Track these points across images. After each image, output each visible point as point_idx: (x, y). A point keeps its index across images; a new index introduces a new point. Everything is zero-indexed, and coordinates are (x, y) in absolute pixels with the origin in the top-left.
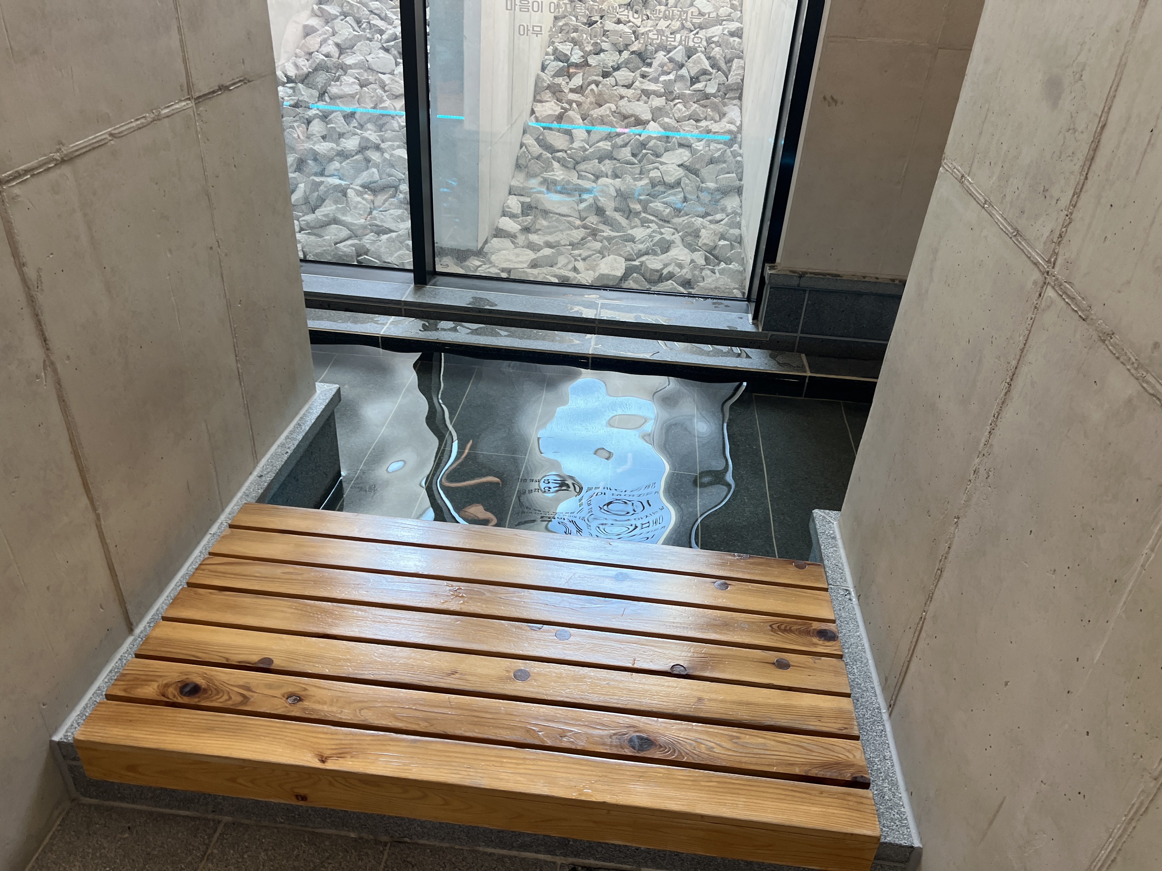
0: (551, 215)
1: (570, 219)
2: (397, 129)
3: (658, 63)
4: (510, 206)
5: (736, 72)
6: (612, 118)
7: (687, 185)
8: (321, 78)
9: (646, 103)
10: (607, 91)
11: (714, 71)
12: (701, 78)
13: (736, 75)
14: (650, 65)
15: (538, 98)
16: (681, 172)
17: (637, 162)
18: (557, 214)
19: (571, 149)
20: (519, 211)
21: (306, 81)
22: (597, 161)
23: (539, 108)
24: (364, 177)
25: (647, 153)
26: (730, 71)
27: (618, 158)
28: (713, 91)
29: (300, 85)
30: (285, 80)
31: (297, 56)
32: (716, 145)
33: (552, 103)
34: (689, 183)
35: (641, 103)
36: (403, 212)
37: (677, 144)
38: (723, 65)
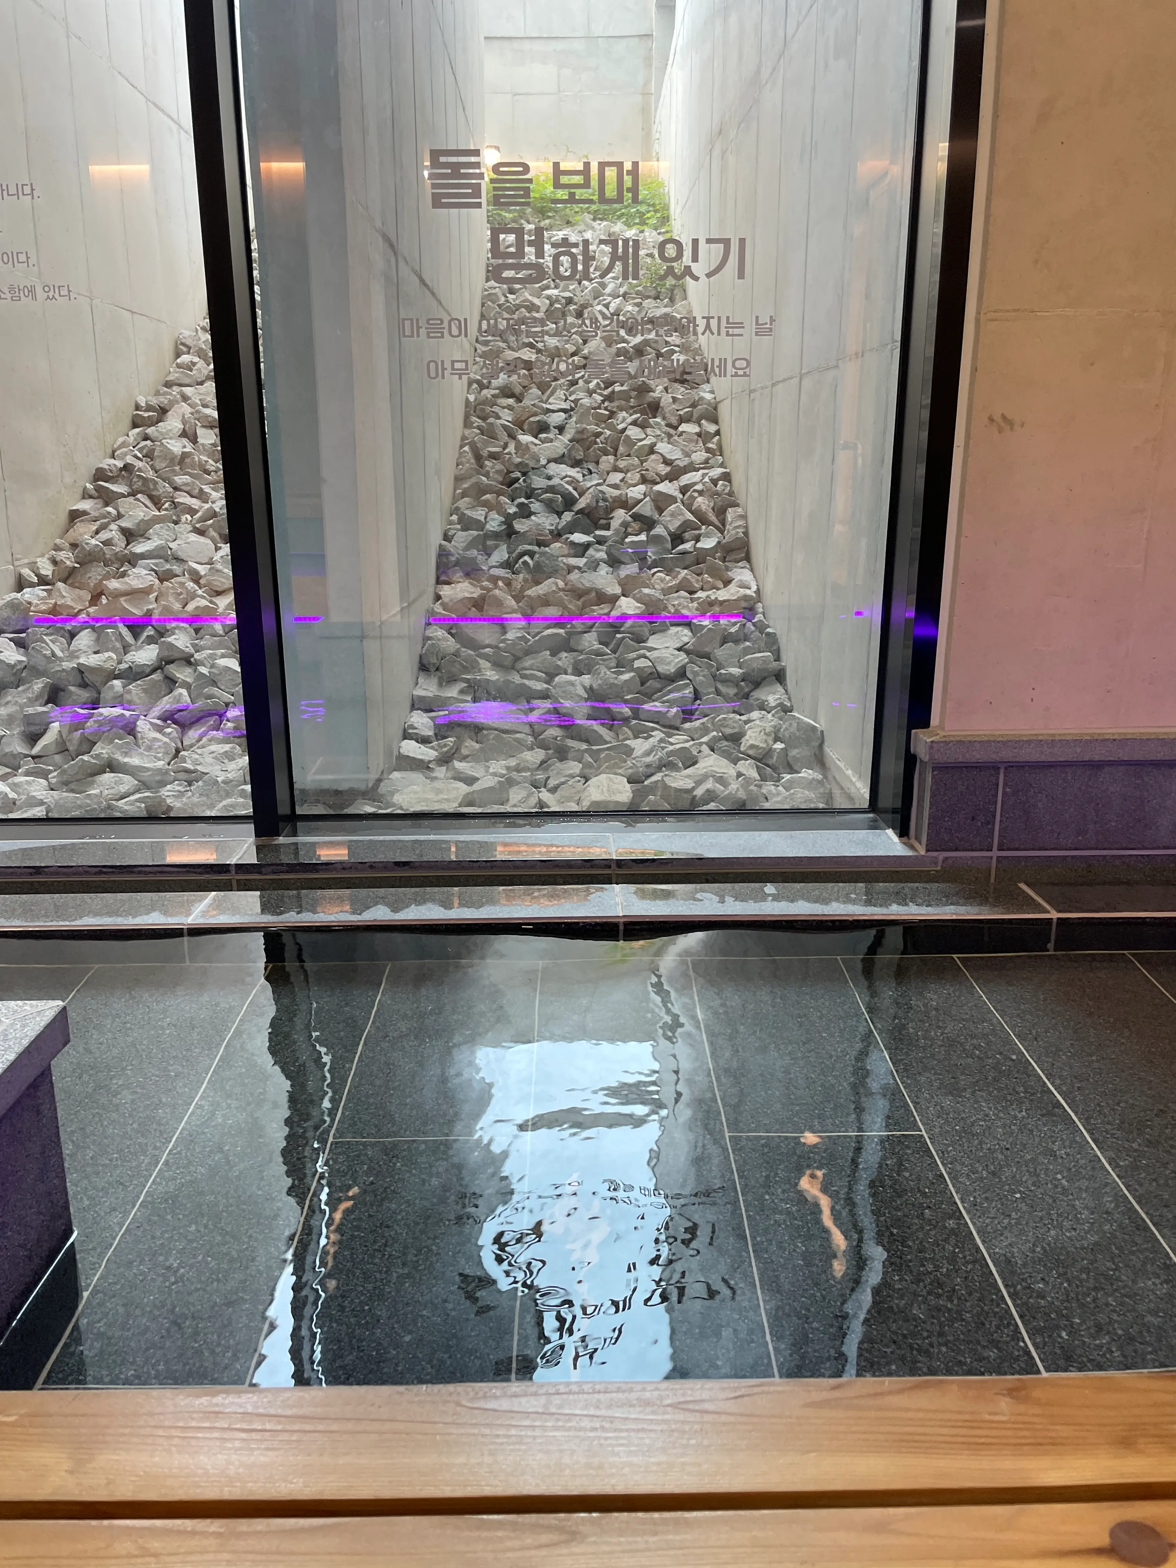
0: (485, 732)
1: (518, 735)
2: (221, 632)
3: (620, 521)
4: (416, 725)
5: (734, 525)
6: (562, 595)
7: (696, 674)
8: (95, 573)
9: (610, 573)
10: (547, 563)
11: (703, 526)
12: (687, 535)
13: (736, 528)
14: (607, 527)
15: (443, 578)
16: (683, 657)
17: (610, 651)
18: (496, 729)
19: (504, 641)
20: (431, 733)
21: (70, 581)
22: (548, 653)
23: (446, 591)
24: (166, 703)
25: (624, 638)
26: (724, 525)
27: (580, 648)
29: (60, 585)
30: (35, 580)
31: (57, 548)
33: (466, 584)
34: (699, 672)
35: (602, 574)
36: (234, 748)
37: (667, 623)
38: (713, 518)
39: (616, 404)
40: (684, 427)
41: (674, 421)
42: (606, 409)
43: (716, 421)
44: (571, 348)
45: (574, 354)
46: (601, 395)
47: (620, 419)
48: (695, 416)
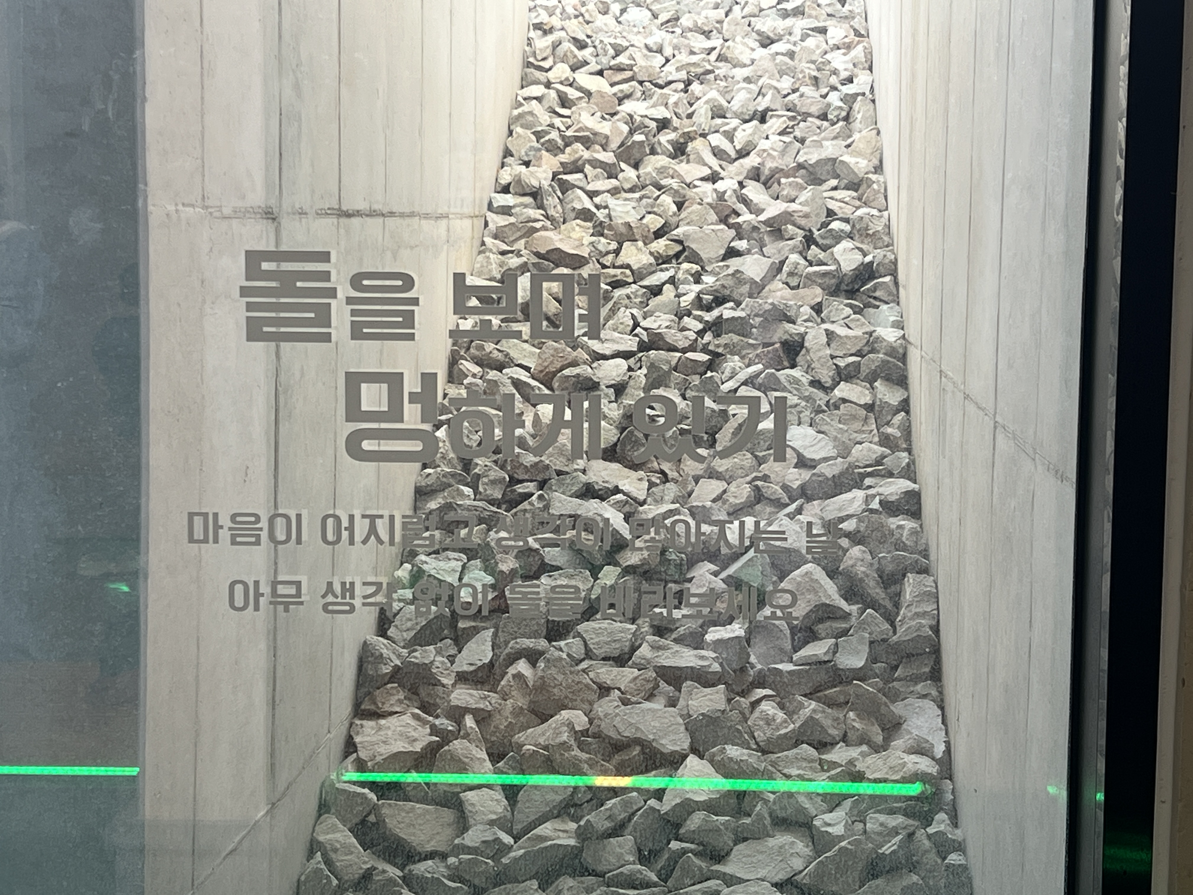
5: (914, 610)
6: (576, 752)
9: (672, 703)
10: (560, 677)
11: (854, 609)
12: (821, 628)
13: (917, 615)
15: (366, 706)
17: (655, 879)
22: (535, 884)
23: (368, 734)
25: (684, 852)
26: (897, 606)
27: (600, 868)
28: (858, 662)
32: (882, 818)
33: (407, 719)
35: (657, 705)
37: (768, 821)
38: (877, 592)
39: (725, 339)
40: (843, 390)
41: (826, 376)
42: (705, 350)
43: (902, 382)
44: (654, 222)
45: (659, 234)
46: (700, 319)
47: (727, 373)
48: (864, 371)
